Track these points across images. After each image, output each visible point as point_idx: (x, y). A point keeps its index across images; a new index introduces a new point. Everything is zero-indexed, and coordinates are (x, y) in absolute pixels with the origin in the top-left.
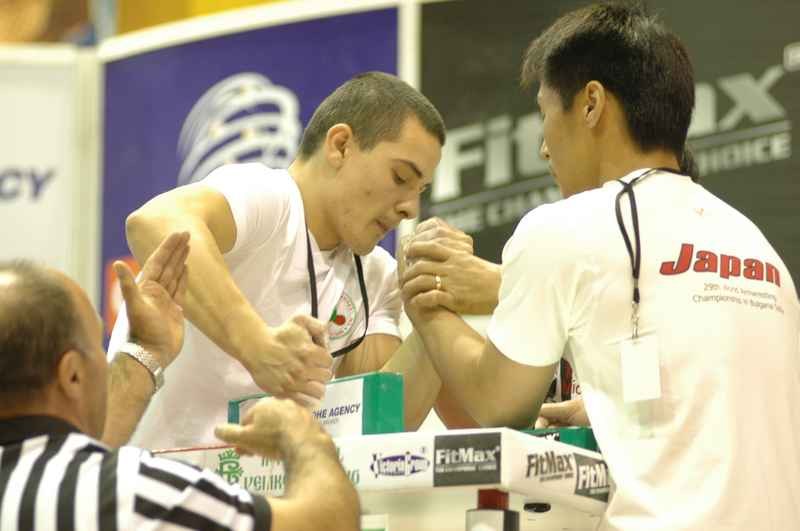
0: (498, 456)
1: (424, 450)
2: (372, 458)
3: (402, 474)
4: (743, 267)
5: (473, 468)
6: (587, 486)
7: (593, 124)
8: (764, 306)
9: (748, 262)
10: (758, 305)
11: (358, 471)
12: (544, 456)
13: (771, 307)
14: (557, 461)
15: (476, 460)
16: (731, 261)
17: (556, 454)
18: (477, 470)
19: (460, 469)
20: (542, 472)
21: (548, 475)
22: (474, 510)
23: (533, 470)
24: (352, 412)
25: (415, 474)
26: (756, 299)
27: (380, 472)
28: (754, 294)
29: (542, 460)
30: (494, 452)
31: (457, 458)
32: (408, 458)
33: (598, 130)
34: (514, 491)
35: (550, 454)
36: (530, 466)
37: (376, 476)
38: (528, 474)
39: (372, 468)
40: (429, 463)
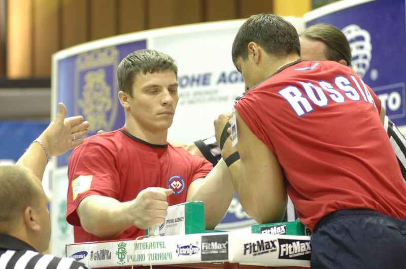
0: (227, 246)
3: (188, 254)
6: (287, 254)
12: (256, 243)
14: (265, 244)
15: (219, 248)
17: (264, 241)
18: (219, 253)
19: (212, 252)
21: (259, 252)
23: (248, 251)
25: (193, 255)
29: (254, 245)
30: (225, 244)
32: (191, 247)
35: (260, 242)
36: (246, 249)
39: (177, 251)
40: (199, 249)
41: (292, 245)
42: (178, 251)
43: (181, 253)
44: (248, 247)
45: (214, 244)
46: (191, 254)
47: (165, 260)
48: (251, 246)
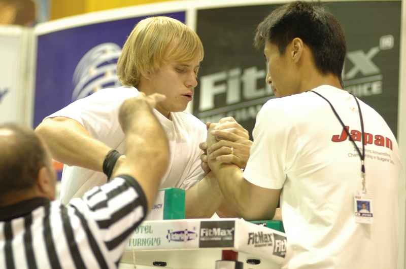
0: (233, 233)
1: (194, 228)
2: (167, 232)
3: (183, 240)
4: (374, 139)
5: (220, 239)
6: (279, 251)
7: (297, 60)
8: (384, 160)
9: (377, 137)
10: (381, 159)
11: (160, 238)
12: (257, 234)
13: (388, 161)
14: (264, 237)
15: (222, 234)
16: (368, 136)
17: (264, 233)
18: (222, 240)
19: (213, 239)
20: (256, 242)
21: (260, 244)
22: (219, 261)
23: (251, 241)
24: (158, 208)
26: (380, 156)
27: (171, 240)
28: (380, 154)
29: (256, 236)
30: (231, 231)
31: (212, 233)
33: (299, 63)
34: (241, 251)
35: (260, 233)
36: (250, 239)
37: (169, 241)
38: (249, 243)
40: (197, 236)
41: (284, 242)
42: (169, 237)
43: (173, 238)
44: (252, 236)
45: (217, 230)
46: (185, 240)
47: (151, 246)
48: (254, 237)
